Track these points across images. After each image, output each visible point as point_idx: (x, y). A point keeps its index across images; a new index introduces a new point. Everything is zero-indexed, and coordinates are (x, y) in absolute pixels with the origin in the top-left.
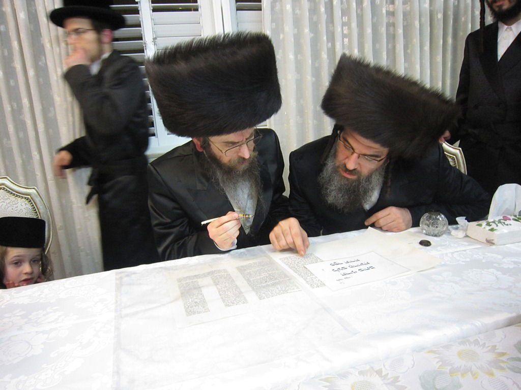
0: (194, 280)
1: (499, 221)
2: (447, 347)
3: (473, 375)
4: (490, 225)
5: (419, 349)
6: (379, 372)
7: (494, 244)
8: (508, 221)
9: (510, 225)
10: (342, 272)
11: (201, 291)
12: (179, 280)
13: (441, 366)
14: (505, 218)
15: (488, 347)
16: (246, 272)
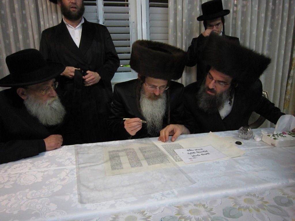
0: (116, 153)
1: (280, 135)
2: (240, 197)
3: (249, 211)
4: (274, 136)
5: (226, 197)
6: (204, 206)
7: (275, 146)
8: (285, 134)
9: (286, 137)
10: (192, 155)
11: (120, 159)
12: (109, 152)
13: (234, 205)
14: (284, 133)
15: (260, 198)
16: (143, 151)
